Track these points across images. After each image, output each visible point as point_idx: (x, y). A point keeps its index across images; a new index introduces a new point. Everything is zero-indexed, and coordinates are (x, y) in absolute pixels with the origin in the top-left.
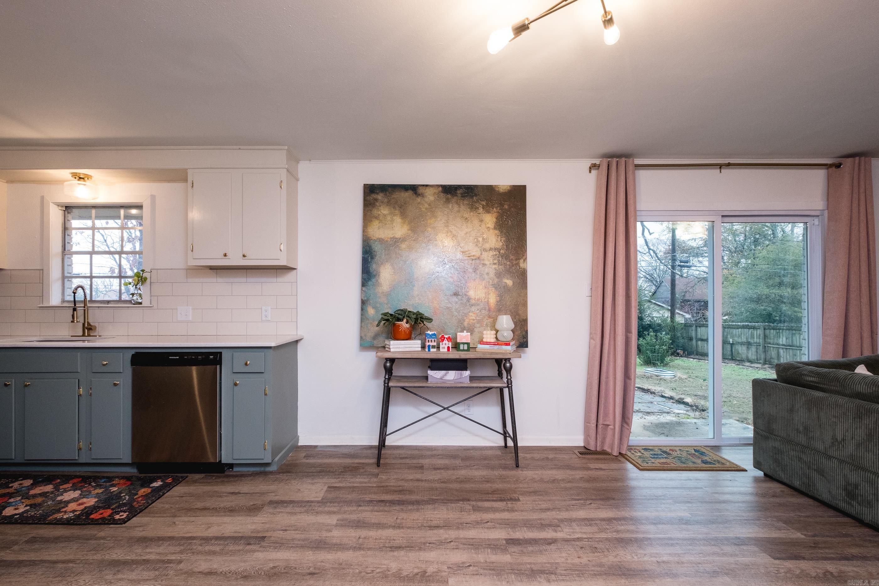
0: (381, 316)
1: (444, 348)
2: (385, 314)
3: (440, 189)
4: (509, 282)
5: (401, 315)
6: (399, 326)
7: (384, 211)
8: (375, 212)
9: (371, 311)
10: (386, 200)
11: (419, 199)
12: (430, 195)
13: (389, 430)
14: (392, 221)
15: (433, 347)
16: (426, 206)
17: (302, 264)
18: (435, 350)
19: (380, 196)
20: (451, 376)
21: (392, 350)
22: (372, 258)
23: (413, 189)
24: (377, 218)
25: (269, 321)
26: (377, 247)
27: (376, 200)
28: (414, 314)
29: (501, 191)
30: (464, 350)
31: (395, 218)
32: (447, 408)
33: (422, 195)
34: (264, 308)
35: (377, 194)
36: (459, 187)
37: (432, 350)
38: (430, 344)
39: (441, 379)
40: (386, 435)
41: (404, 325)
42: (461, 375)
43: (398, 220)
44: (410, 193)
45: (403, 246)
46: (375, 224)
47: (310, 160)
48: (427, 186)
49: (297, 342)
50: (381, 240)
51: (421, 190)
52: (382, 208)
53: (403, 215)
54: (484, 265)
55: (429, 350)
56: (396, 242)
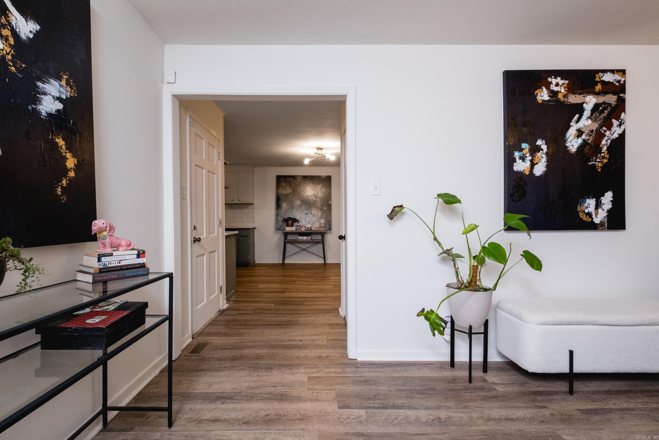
0: (283, 219)
1: (303, 229)
2: (284, 219)
3: (302, 177)
4: (325, 208)
5: (290, 219)
6: (289, 222)
7: (284, 184)
8: (281, 185)
9: (280, 218)
10: (284, 181)
11: (295, 181)
12: (299, 180)
13: (286, 256)
14: (286, 188)
15: (299, 229)
16: (298, 183)
17: (255, 203)
18: (300, 230)
19: (282, 179)
20: (305, 238)
21: (286, 230)
22: (280, 200)
23: (294, 177)
24: (281, 187)
25: (245, 222)
26: (281, 197)
27: (281, 181)
28: (293, 218)
29: (323, 177)
30: (309, 230)
31: (287, 187)
32: (304, 249)
33: (296, 179)
34: (243, 217)
35: (281, 178)
36: (308, 176)
37: (299, 230)
38: (298, 228)
39: (302, 239)
40: (285, 258)
41: (290, 222)
42: (308, 238)
43: (288, 187)
44: (292, 178)
45: (290, 196)
46: (281, 189)
47: (258, 167)
48: (298, 176)
49: (254, 228)
50: (283, 194)
51: (296, 177)
52: (283, 183)
53: (290, 186)
54: (317, 203)
55: (298, 230)
56: (288, 195)
